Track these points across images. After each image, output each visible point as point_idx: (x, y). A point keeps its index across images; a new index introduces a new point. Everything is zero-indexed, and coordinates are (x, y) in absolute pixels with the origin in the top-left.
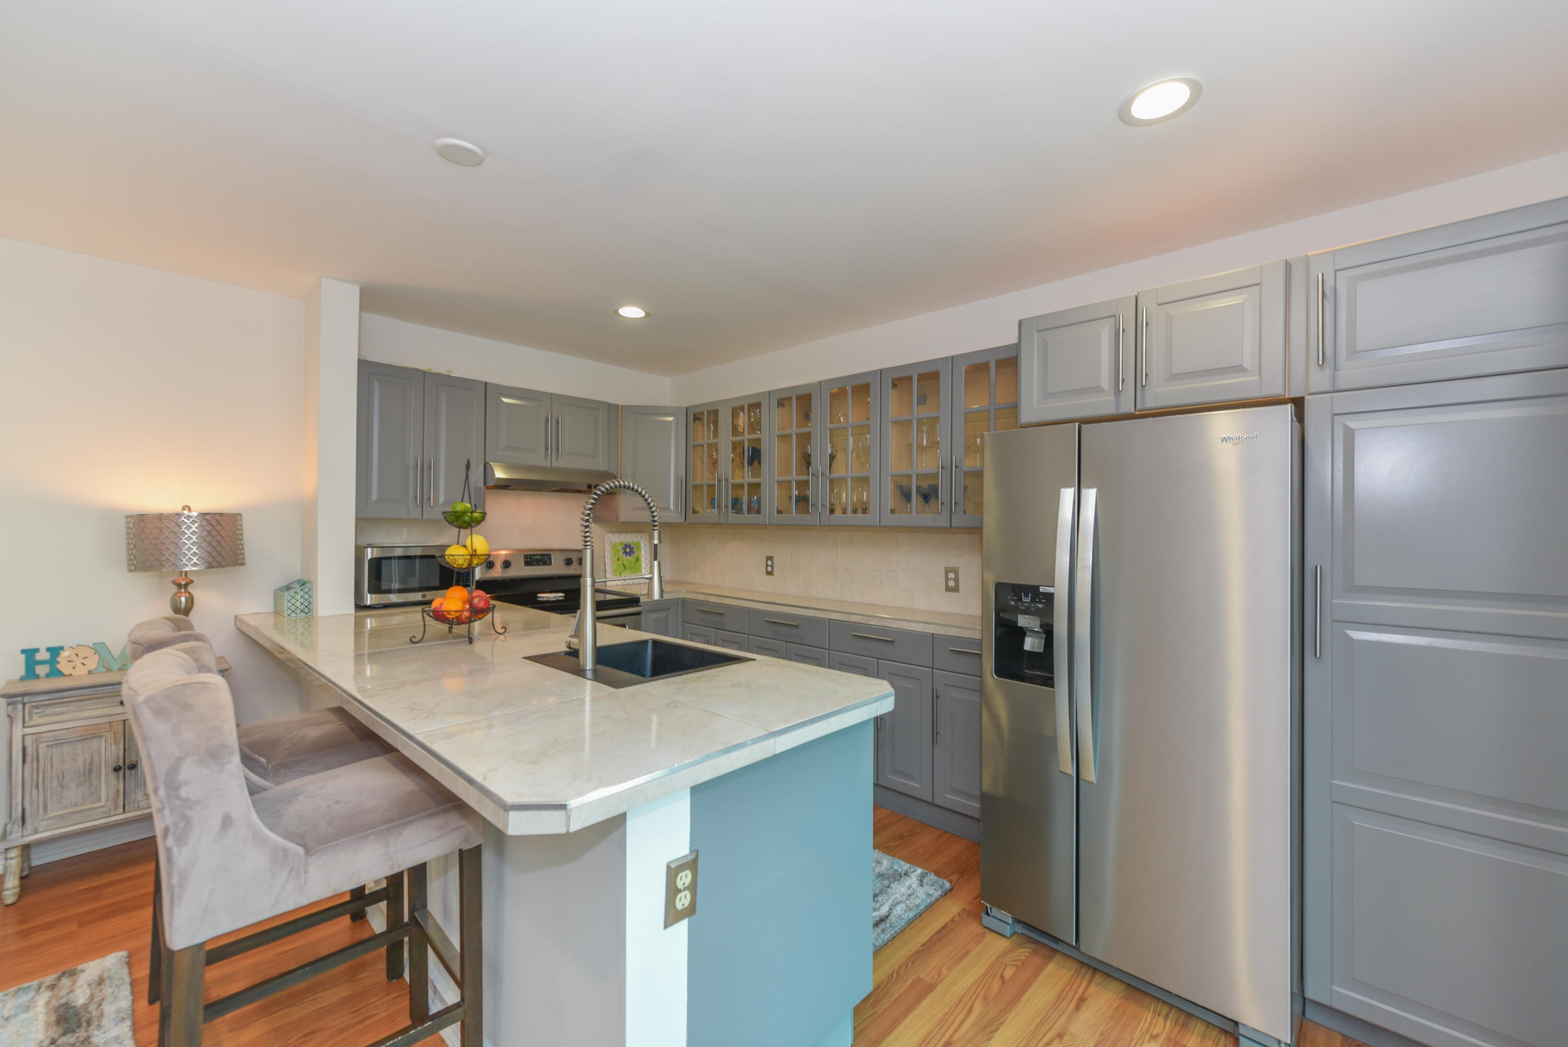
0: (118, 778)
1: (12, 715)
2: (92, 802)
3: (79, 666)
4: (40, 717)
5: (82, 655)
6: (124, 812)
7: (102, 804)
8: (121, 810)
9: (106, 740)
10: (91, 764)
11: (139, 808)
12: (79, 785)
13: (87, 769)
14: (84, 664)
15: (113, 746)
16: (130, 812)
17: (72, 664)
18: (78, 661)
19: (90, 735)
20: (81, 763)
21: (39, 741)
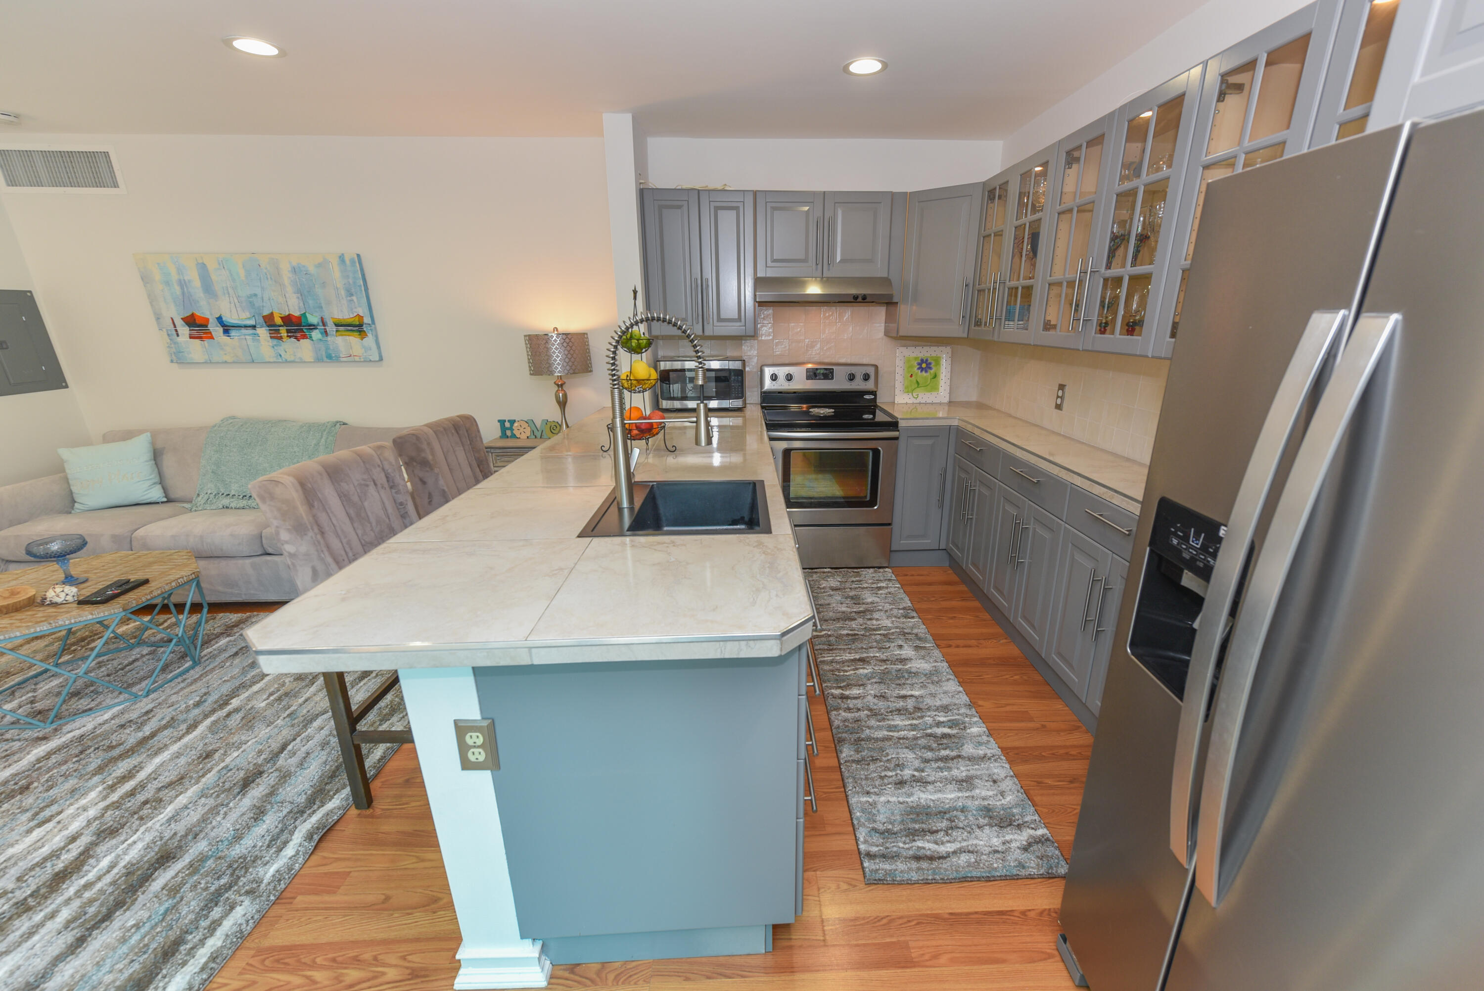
3: (520, 432)
5: (524, 426)
14: (524, 432)
17: (524, 430)
18: (522, 430)
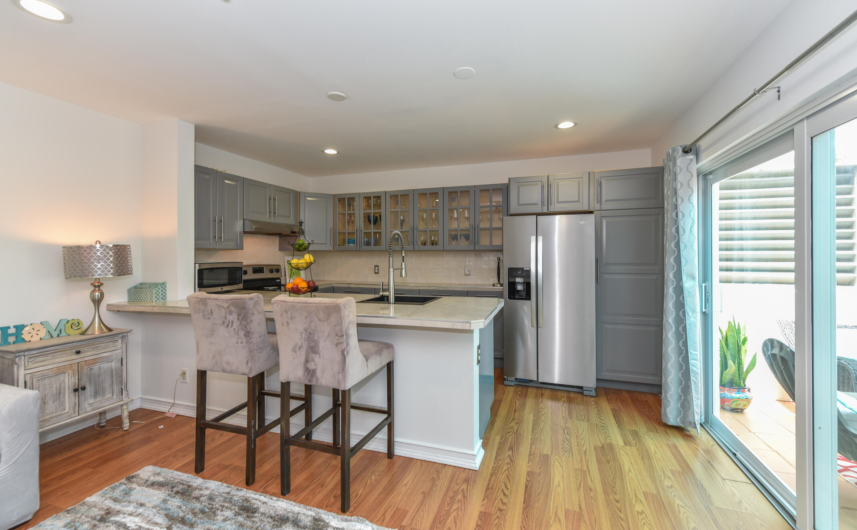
0: (75, 395)
1: (19, 363)
2: (61, 411)
3: (35, 335)
4: (33, 363)
5: (36, 329)
6: (79, 415)
7: (67, 411)
8: (77, 414)
9: (68, 375)
10: (60, 389)
11: (86, 412)
12: (54, 401)
13: (58, 392)
14: (37, 334)
15: (72, 377)
16: (81, 414)
17: (31, 335)
18: (34, 333)
19: (60, 371)
20: (55, 389)
21: (33, 377)
